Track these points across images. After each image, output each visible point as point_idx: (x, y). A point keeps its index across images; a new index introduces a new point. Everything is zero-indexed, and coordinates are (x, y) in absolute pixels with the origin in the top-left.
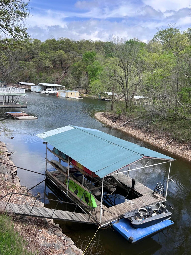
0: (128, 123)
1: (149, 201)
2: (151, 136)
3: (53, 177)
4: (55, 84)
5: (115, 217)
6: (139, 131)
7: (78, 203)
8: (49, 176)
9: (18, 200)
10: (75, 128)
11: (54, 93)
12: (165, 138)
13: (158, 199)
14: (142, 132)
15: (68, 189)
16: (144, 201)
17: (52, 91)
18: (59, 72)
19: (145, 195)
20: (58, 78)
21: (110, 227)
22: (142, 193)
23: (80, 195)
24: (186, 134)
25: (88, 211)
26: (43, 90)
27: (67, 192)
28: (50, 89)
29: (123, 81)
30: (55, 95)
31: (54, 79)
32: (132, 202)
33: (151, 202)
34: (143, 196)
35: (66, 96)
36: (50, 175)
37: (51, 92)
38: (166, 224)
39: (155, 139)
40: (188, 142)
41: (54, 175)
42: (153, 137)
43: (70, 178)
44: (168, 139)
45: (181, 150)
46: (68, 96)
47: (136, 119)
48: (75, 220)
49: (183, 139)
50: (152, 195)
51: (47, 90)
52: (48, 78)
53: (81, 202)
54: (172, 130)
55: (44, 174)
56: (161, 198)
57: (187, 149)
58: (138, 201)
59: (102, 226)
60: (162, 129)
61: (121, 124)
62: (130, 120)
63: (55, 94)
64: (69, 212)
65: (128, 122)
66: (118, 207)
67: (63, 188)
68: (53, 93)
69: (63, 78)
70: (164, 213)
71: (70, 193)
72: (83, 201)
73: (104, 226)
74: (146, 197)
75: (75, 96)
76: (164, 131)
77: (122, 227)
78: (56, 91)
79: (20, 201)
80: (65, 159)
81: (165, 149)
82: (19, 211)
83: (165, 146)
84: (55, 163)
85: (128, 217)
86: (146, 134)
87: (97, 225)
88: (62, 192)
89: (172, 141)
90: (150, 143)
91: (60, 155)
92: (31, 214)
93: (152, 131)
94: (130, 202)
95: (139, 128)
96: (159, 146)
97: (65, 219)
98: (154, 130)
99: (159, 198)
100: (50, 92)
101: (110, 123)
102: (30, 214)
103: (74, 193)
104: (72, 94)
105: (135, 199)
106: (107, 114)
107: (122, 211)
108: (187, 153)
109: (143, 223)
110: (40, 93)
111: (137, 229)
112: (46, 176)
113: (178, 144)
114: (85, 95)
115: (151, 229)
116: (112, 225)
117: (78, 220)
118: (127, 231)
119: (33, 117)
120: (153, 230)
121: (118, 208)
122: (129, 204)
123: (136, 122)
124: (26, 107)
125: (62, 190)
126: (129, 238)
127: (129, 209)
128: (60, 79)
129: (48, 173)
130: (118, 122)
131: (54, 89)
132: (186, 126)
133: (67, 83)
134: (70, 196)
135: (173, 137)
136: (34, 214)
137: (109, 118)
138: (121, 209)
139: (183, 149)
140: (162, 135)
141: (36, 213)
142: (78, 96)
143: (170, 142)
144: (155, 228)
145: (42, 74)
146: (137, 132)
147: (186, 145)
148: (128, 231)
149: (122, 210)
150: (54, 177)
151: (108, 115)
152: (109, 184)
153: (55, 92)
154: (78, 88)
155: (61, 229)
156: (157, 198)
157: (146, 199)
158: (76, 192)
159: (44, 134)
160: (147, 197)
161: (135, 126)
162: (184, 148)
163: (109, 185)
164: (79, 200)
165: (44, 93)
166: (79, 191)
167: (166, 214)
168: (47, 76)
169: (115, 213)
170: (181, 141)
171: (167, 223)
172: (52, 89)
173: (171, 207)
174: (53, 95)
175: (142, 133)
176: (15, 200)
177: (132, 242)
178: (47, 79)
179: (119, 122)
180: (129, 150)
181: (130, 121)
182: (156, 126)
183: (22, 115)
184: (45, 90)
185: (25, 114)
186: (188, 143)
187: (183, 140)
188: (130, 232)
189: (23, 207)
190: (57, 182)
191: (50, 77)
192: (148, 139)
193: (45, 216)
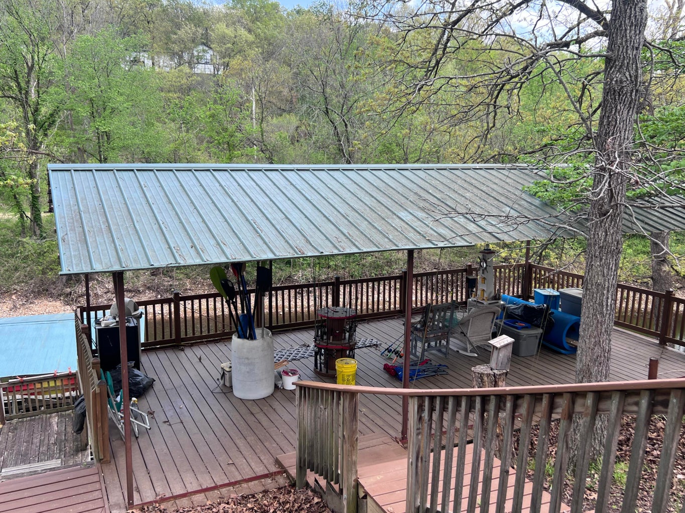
45: (11, 310)
139: (13, 308)
147: (14, 297)
162: (14, 306)
186: (16, 293)
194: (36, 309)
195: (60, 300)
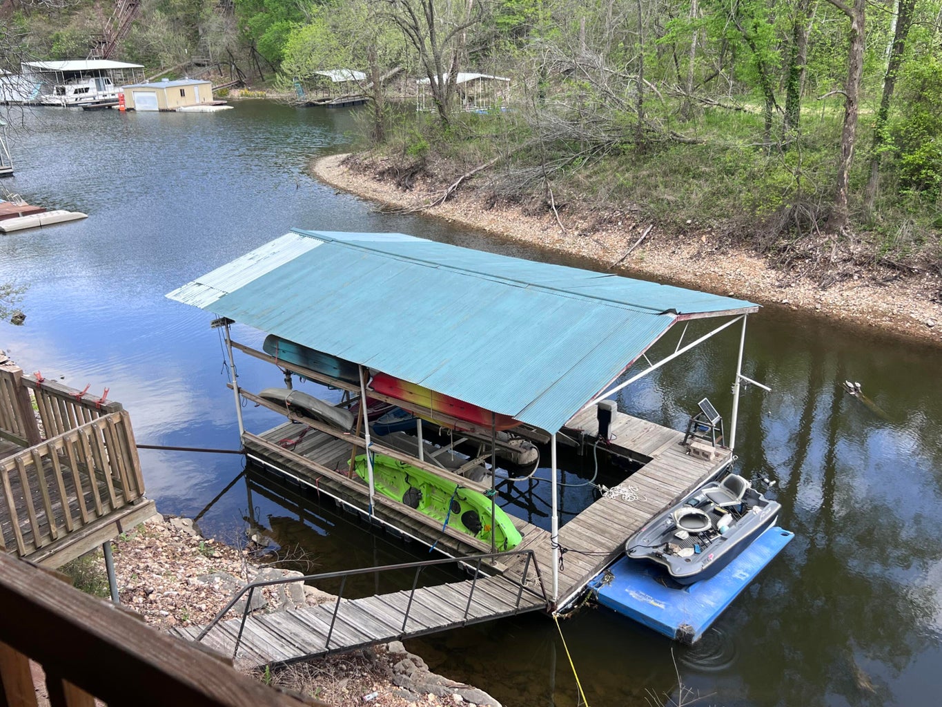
0: (465, 187)
1: (684, 474)
2: (566, 226)
3: (283, 453)
4: (97, 58)
5: (597, 563)
6: (514, 212)
7: (433, 537)
8: (266, 454)
9: (211, 591)
10: (327, 240)
11: (101, 98)
12: (620, 224)
13: (709, 461)
14: (526, 212)
15: (372, 494)
16: (664, 476)
17: (94, 92)
18: (102, 6)
19: (656, 453)
20: (102, 31)
21: (588, 603)
22: (643, 447)
23: (429, 505)
24: (697, 197)
25: (487, 561)
26: (50, 92)
27: (372, 503)
28: (83, 84)
29: (414, 19)
30: (110, 107)
31: (86, 37)
32: (625, 489)
33: (690, 476)
34: (652, 459)
35: (162, 107)
36: (266, 449)
37: (87, 94)
38: (772, 548)
39: (584, 233)
40: (710, 226)
41: (283, 444)
42: (577, 229)
43: (373, 448)
44: (634, 228)
45: (691, 258)
46: (170, 107)
47: (490, 168)
48: (479, 616)
49: (689, 217)
50: (681, 448)
51: (70, 89)
52: (58, 38)
53: (448, 531)
54: (640, 190)
55: (238, 450)
56: (717, 455)
57: (712, 253)
58: (645, 483)
59: (560, 607)
60: (602, 191)
61: (437, 196)
62: (468, 175)
63: (106, 101)
64: (436, 587)
65: (463, 181)
66: (589, 521)
67: (344, 490)
68: (97, 99)
69: (122, 28)
70: (756, 509)
71: (385, 507)
72: (457, 528)
73: (570, 606)
74: (663, 461)
75: (198, 102)
76: (612, 197)
77: (633, 594)
78: (111, 91)
79: (224, 592)
80: (339, 379)
81: (633, 266)
82: (282, 646)
83: (629, 254)
84: (291, 399)
85: (649, 555)
86: (547, 217)
87: (545, 610)
88: (341, 509)
89: (648, 230)
90: (571, 254)
91: (307, 364)
92: (332, 648)
93: (564, 206)
94: (621, 492)
95: (513, 200)
96: (605, 259)
97: (446, 624)
98: (571, 199)
99: (712, 457)
100: (87, 98)
101: (389, 193)
102: (327, 647)
103: (405, 501)
104: (182, 93)
105: (630, 477)
106: (366, 162)
107: (611, 534)
108: (716, 270)
109: (710, 563)
110: (40, 105)
111: (690, 588)
112: (247, 456)
113: (672, 239)
114: (236, 94)
115: (733, 576)
116: (593, 596)
117: (487, 613)
118: (658, 605)
119: (61, 214)
120: (743, 578)
121: (590, 527)
122: (621, 499)
123: (494, 180)
124: (10, 175)
125: (340, 500)
126: (679, 631)
127: (632, 521)
128: (113, 37)
129: (252, 442)
130: (419, 185)
131: (98, 82)
132: (687, 170)
133: (149, 48)
134: (387, 519)
135: (648, 218)
136: (342, 645)
137: (382, 176)
138: (601, 526)
139: (695, 256)
140: (606, 214)
141: (343, 636)
142: (211, 100)
143: (645, 238)
144: (746, 571)
145: (26, 21)
146: (510, 218)
147: (704, 238)
148: (662, 606)
149: (609, 529)
150: (287, 454)
151: (374, 163)
152: (512, 439)
153: (105, 93)
154: (198, 65)
155: (418, 658)
156: (706, 456)
157: (669, 468)
158: (413, 498)
159: (200, 284)
160: (666, 460)
161: (495, 196)
162: (699, 253)
163: (511, 442)
164: (440, 528)
165: (59, 105)
166: (424, 491)
167: (767, 512)
168: (51, 28)
169: (586, 545)
170: (683, 226)
171: (774, 543)
172: (91, 83)
173: (767, 480)
174: (100, 107)
175: (528, 219)
176: (203, 594)
177: (690, 641)
178: (53, 41)
179: (424, 187)
180: (604, 302)
181: (471, 178)
182: (576, 185)
183: (14, 211)
184: (63, 91)
185: (22, 205)
186: (709, 233)
187: (689, 221)
188: (671, 609)
189: (278, 623)
190: (311, 471)
191: (65, 32)
192: (556, 237)
193: (379, 638)
194: (724, 264)
195: (767, 257)
